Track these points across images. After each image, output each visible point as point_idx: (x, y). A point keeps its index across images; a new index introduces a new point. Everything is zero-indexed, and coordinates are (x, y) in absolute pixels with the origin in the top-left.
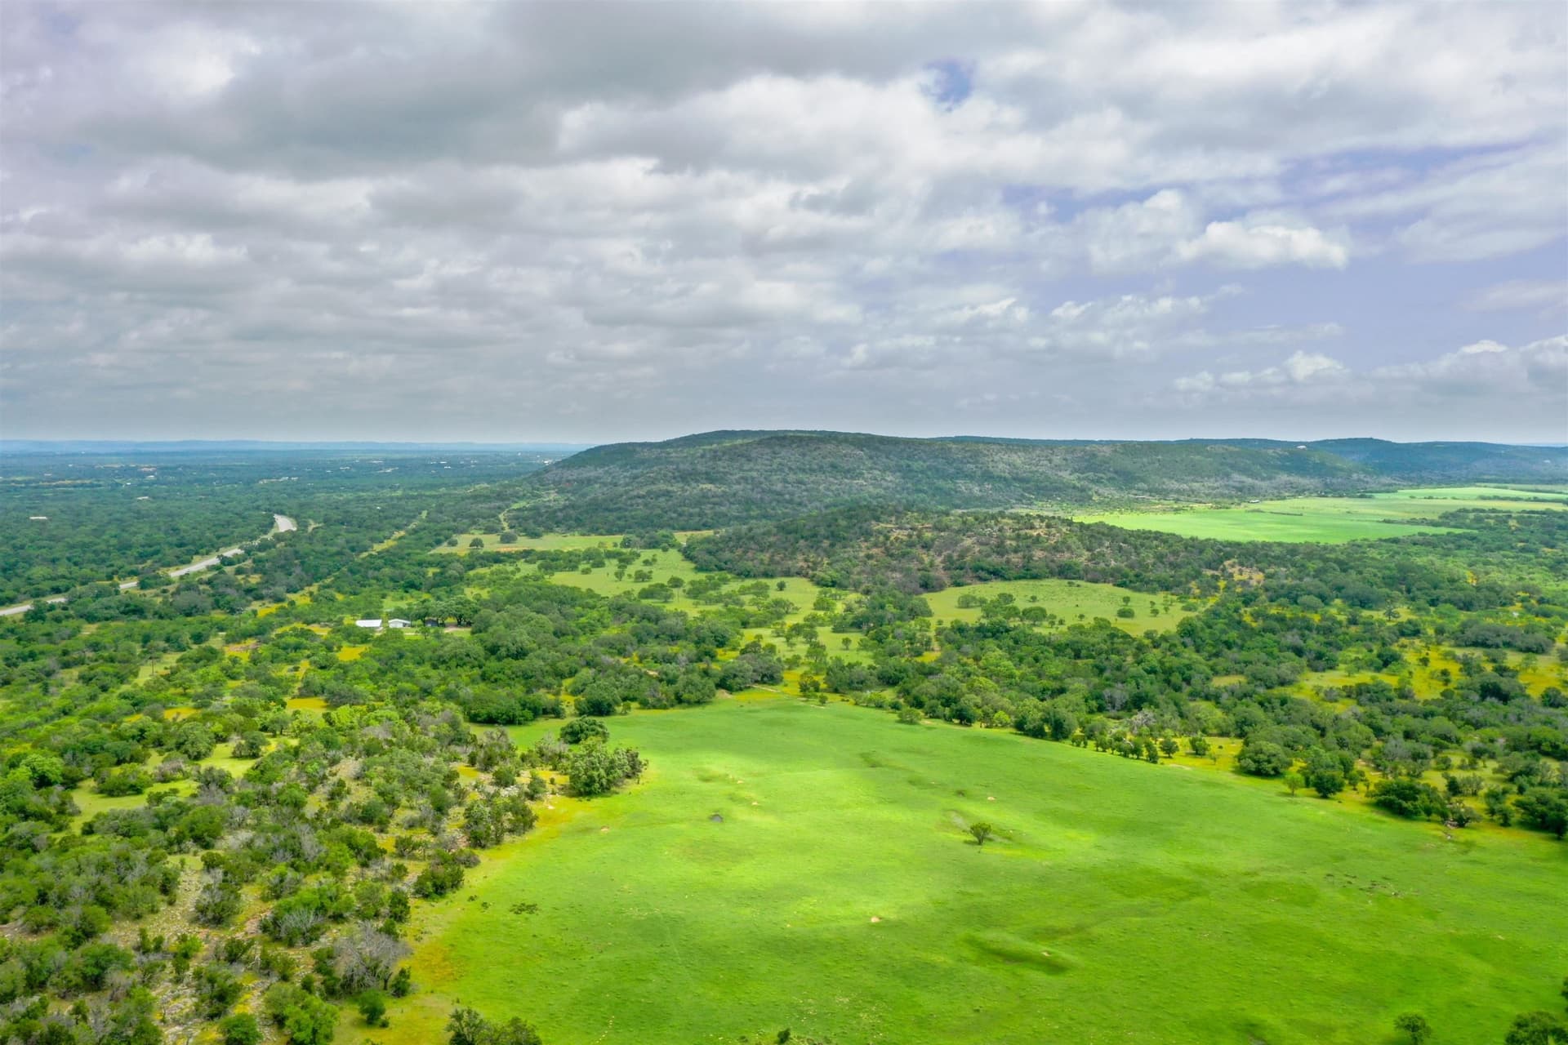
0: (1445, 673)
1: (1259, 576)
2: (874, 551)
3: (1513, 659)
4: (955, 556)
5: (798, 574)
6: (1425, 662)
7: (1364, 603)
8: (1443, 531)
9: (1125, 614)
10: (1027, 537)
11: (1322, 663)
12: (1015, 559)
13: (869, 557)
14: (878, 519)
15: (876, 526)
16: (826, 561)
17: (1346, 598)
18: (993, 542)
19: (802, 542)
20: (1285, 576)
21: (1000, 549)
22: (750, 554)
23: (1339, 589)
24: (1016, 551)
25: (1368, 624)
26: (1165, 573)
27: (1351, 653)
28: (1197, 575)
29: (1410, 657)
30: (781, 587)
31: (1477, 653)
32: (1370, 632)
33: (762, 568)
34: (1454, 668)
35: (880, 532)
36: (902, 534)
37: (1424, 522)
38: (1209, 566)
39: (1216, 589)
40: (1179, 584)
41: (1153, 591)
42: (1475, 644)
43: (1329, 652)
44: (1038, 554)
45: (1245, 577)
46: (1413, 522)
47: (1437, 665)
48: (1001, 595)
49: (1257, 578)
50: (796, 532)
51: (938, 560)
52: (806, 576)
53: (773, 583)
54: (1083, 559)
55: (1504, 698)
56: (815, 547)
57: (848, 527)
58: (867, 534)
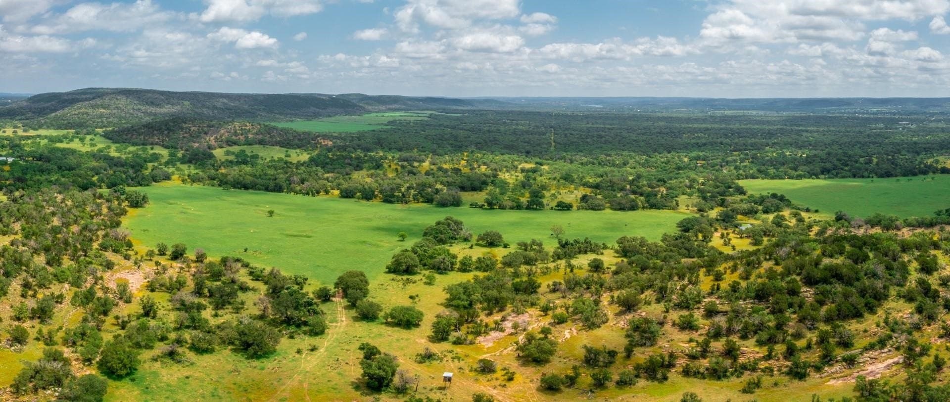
0: (396, 169)
1: (331, 143)
2: (185, 135)
3: (416, 164)
4: (218, 137)
5: (156, 144)
6: (390, 166)
7: (369, 150)
8: (389, 127)
9: (288, 156)
10: (245, 129)
11: (358, 168)
12: (241, 137)
13: (184, 137)
14: (185, 123)
15: (185, 126)
16: (167, 139)
17: (361, 149)
18: (232, 131)
19: (155, 132)
20: (339, 143)
21: (236, 134)
22: (134, 137)
23: (359, 146)
24: (242, 135)
25: (370, 156)
26: (296, 141)
27: (367, 165)
28: (309, 143)
29: (385, 165)
30: (152, 149)
31: (405, 163)
32: (372, 159)
33: (142, 142)
34: (399, 168)
35: (186, 128)
36: (196, 129)
37: (382, 124)
38: (312, 140)
39: (317, 147)
40: (304, 146)
41: (295, 149)
42: (404, 161)
43: (360, 165)
44: (250, 136)
45: (326, 143)
46: (379, 124)
47: (393, 167)
48: (241, 150)
49: (330, 143)
50: (152, 127)
51: (212, 138)
52: (160, 145)
53: (149, 147)
54: (267, 138)
55: (415, 174)
56: (162, 133)
57: (173, 126)
58: (182, 129)
